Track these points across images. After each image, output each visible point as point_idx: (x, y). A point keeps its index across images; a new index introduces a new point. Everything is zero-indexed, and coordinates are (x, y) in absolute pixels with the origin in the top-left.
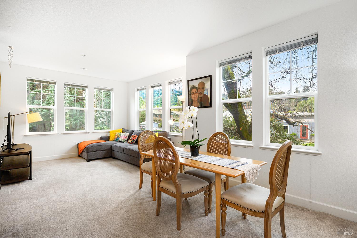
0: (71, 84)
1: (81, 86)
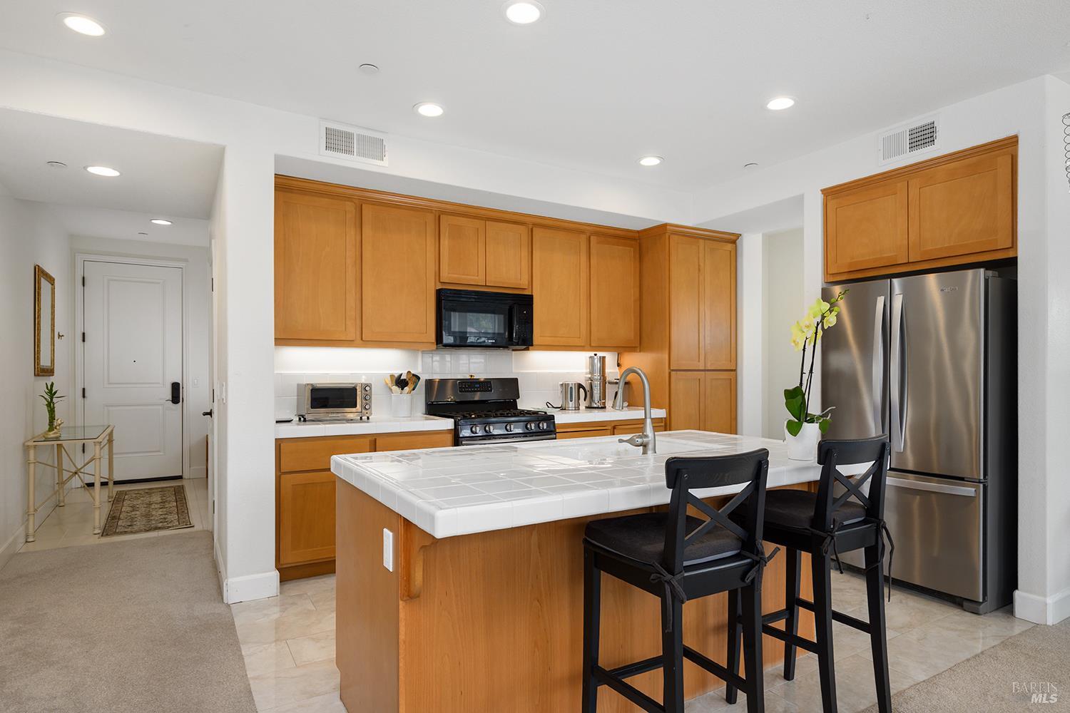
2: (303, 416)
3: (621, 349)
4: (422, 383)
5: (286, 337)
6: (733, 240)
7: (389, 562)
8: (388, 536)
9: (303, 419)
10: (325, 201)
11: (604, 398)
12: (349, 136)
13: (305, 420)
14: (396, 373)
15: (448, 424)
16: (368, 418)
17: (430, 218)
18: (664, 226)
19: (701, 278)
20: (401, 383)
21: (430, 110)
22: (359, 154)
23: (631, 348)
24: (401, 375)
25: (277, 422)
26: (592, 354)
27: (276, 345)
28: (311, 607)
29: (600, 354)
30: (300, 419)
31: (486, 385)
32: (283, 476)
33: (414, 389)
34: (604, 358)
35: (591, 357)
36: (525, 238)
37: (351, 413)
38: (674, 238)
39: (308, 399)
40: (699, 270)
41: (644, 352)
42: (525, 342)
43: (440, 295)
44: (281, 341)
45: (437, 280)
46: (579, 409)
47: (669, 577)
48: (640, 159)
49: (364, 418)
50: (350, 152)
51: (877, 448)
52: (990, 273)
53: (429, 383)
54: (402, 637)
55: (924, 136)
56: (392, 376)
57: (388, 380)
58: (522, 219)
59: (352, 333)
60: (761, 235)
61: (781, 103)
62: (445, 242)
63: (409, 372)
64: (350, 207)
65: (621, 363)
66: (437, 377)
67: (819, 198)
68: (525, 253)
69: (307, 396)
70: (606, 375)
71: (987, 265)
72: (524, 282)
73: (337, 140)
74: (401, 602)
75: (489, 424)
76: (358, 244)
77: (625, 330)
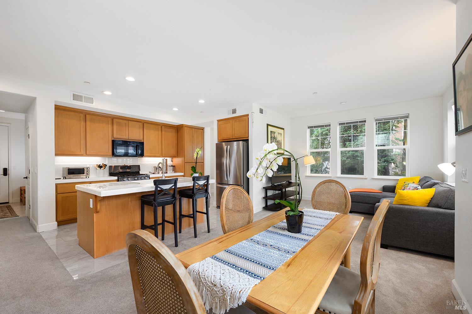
0: (345, 122)
1: (357, 122)
2: (65, 177)
3: (172, 157)
4: (107, 167)
5: (58, 153)
6: (203, 129)
7: (91, 206)
8: (91, 200)
9: (65, 178)
10: (73, 113)
11: (167, 170)
12: (81, 97)
13: (66, 178)
14: (99, 164)
15: (116, 178)
16: (89, 177)
17: (110, 120)
18: (183, 125)
19: (193, 138)
20: (100, 167)
21: (108, 93)
22: (84, 102)
23: (175, 157)
24: (100, 165)
25: (56, 179)
26: (163, 158)
27: (55, 156)
28: (69, 230)
29: (166, 158)
30: (64, 178)
31: (130, 167)
32: (58, 195)
33: (105, 169)
34: (167, 159)
35: (163, 159)
36: (141, 126)
37: (82, 176)
38: (186, 128)
39: (67, 172)
40: (193, 136)
41: (179, 158)
42: (142, 155)
43: (113, 142)
44: (56, 155)
45: (112, 137)
46: (159, 173)
47: (154, 202)
48: (172, 108)
49: (87, 177)
50: (82, 101)
51: (207, 178)
52: (244, 142)
53: (110, 167)
54: (95, 221)
55: (234, 111)
56: (97, 165)
57: (96, 166)
58: (140, 121)
59: (83, 152)
60: (210, 128)
61: (202, 101)
62: (115, 126)
63: (103, 164)
64: (82, 115)
65: (173, 160)
66: (113, 165)
67: (217, 122)
68: (141, 130)
69: (67, 171)
70: (167, 164)
71: (243, 140)
72: (141, 138)
73: (76, 97)
74: (94, 214)
75: (129, 178)
76: (85, 126)
77: (173, 152)
